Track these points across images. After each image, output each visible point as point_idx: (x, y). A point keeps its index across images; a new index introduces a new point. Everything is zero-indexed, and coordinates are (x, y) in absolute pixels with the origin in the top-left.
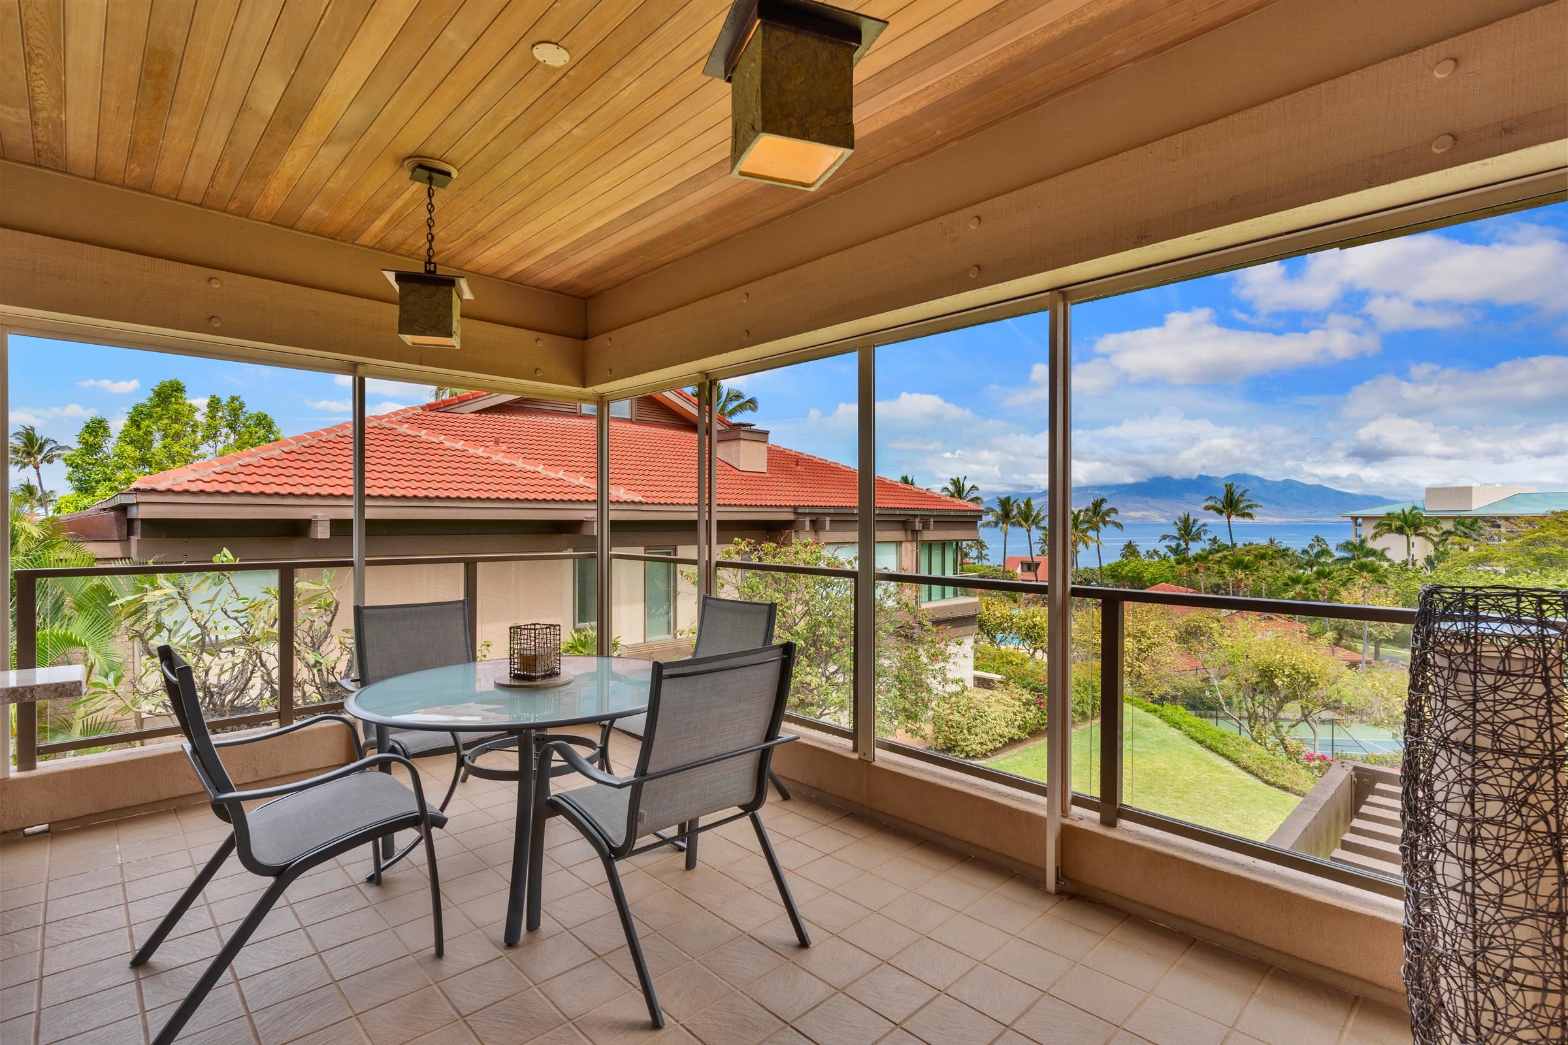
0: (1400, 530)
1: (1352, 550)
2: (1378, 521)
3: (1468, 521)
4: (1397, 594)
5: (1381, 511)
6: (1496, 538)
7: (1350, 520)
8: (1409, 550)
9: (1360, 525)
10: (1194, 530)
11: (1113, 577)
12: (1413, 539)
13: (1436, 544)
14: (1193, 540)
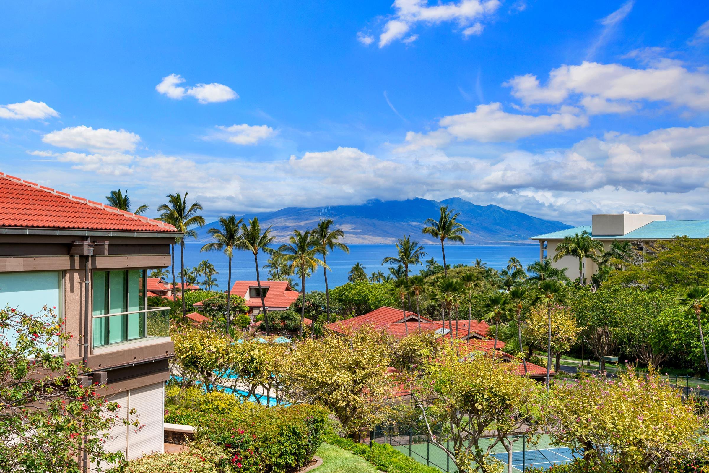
0: (574, 253)
1: (539, 270)
2: (559, 244)
3: (622, 244)
4: (573, 311)
5: (560, 235)
6: (640, 258)
7: (538, 242)
8: (581, 270)
9: (546, 248)
10: (413, 252)
11: (340, 300)
12: (584, 260)
13: (600, 265)
14: (412, 262)
